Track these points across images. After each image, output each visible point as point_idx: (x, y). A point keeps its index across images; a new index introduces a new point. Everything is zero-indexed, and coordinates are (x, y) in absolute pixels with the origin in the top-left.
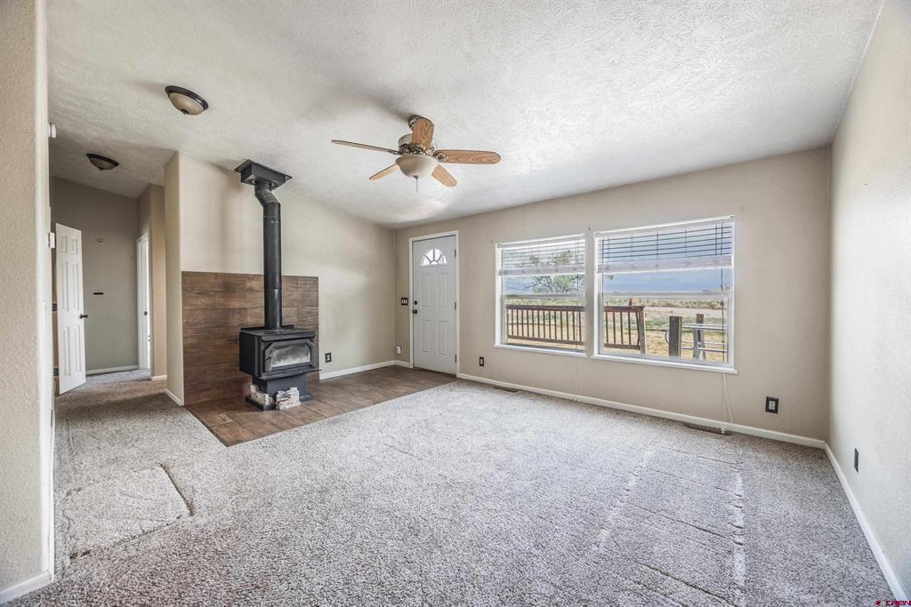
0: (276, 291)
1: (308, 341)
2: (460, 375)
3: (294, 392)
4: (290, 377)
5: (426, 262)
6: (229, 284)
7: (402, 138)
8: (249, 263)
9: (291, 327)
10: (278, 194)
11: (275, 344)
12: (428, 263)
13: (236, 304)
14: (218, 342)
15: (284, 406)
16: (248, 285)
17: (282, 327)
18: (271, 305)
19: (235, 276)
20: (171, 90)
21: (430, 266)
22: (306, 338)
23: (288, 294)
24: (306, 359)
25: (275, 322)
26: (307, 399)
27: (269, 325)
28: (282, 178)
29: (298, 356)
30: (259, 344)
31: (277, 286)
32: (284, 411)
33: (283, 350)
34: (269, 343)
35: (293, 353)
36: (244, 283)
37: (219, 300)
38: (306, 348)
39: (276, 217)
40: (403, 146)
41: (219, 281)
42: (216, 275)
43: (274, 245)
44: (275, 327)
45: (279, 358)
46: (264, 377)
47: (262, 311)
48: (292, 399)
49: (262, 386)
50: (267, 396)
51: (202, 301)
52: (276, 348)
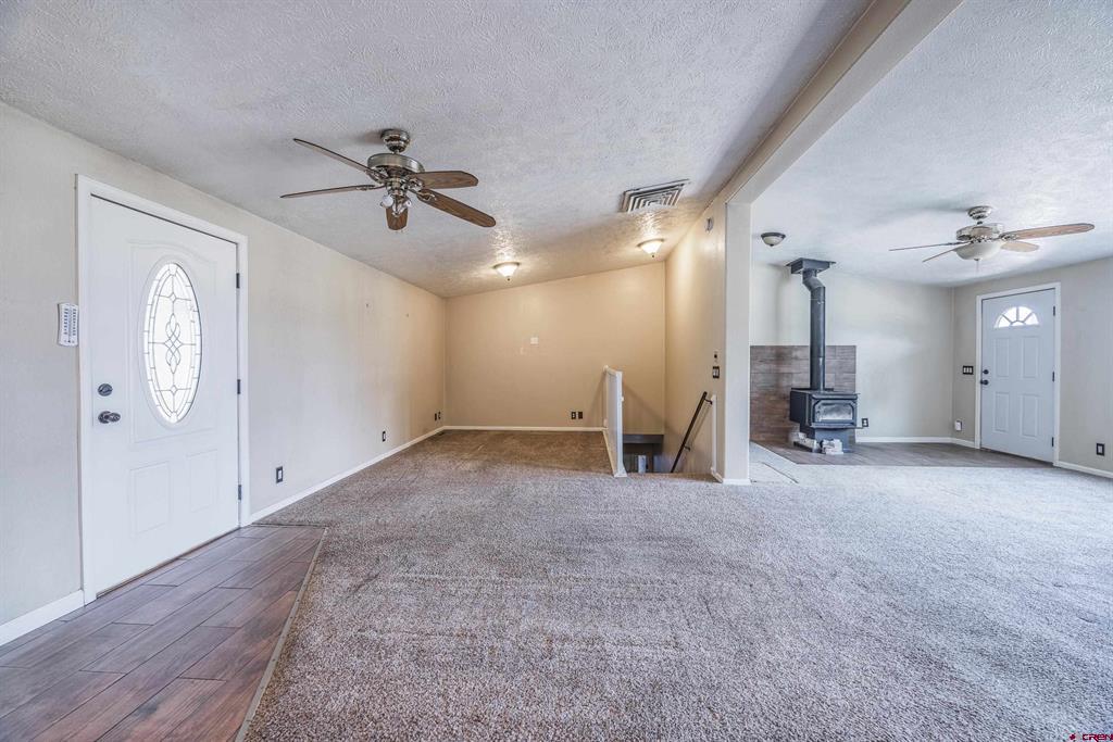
0: (821, 359)
1: (850, 402)
2: (1057, 463)
3: (837, 443)
4: (834, 430)
5: (1003, 323)
6: (780, 355)
7: (960, 231)
8: (797, 336)
9: (832, 390)
10: (821, 277)
11: (823, 402)
12: (1007, 324)
13: (784, 369)
14: (772, 398)
15: (829, 451)
16: (794, 354)
17: (826, 390)
18: (815, 371)
19: (784, 347)
20: (764, 236)
21: (1011, 328)
22: (849, 400)
23: (830, 362)
24: (849, 418)
25: (819, 384)
26: (848, 452)
27: (814, 386)
28: (826, 264)
29: (841, 413)
30: (810, 400)
31: (822, 354)
32: (830, 456)
33: (829, 407)
34: (819, 400)
35: (838, 410)
36: (791, 353)
37: (773, 366)
38: (850, 408)
39: (822, 298)
40: (961, 237)
41: (774, 352)
42: (772, 348)
43: (819, 322)
44: (818, 388)
45: (826, 412)
46: (813, 426)
47: (808, 376)
48: (836, 447)
49: (810, 433)
50: (815, 442)
51: (763, 367)
52: (824, 404)
